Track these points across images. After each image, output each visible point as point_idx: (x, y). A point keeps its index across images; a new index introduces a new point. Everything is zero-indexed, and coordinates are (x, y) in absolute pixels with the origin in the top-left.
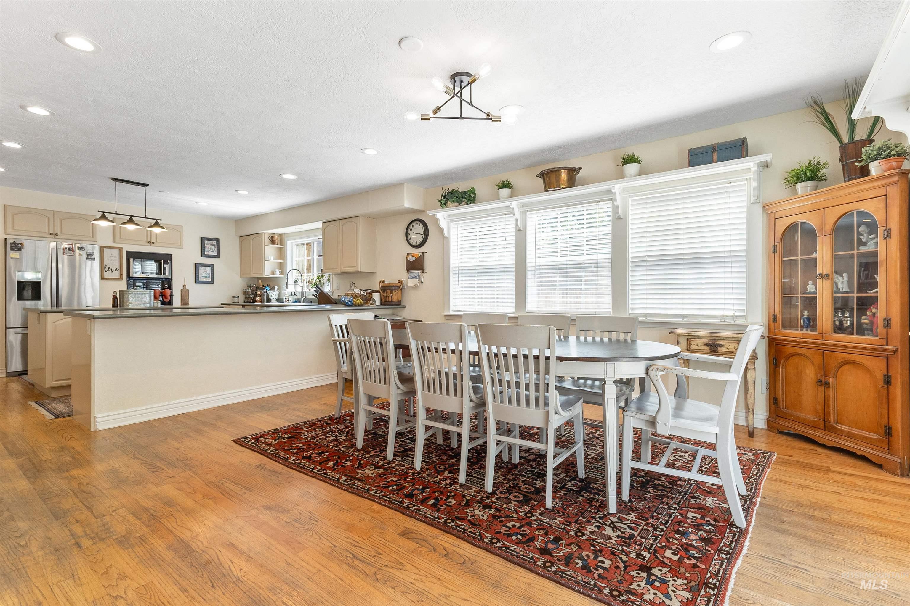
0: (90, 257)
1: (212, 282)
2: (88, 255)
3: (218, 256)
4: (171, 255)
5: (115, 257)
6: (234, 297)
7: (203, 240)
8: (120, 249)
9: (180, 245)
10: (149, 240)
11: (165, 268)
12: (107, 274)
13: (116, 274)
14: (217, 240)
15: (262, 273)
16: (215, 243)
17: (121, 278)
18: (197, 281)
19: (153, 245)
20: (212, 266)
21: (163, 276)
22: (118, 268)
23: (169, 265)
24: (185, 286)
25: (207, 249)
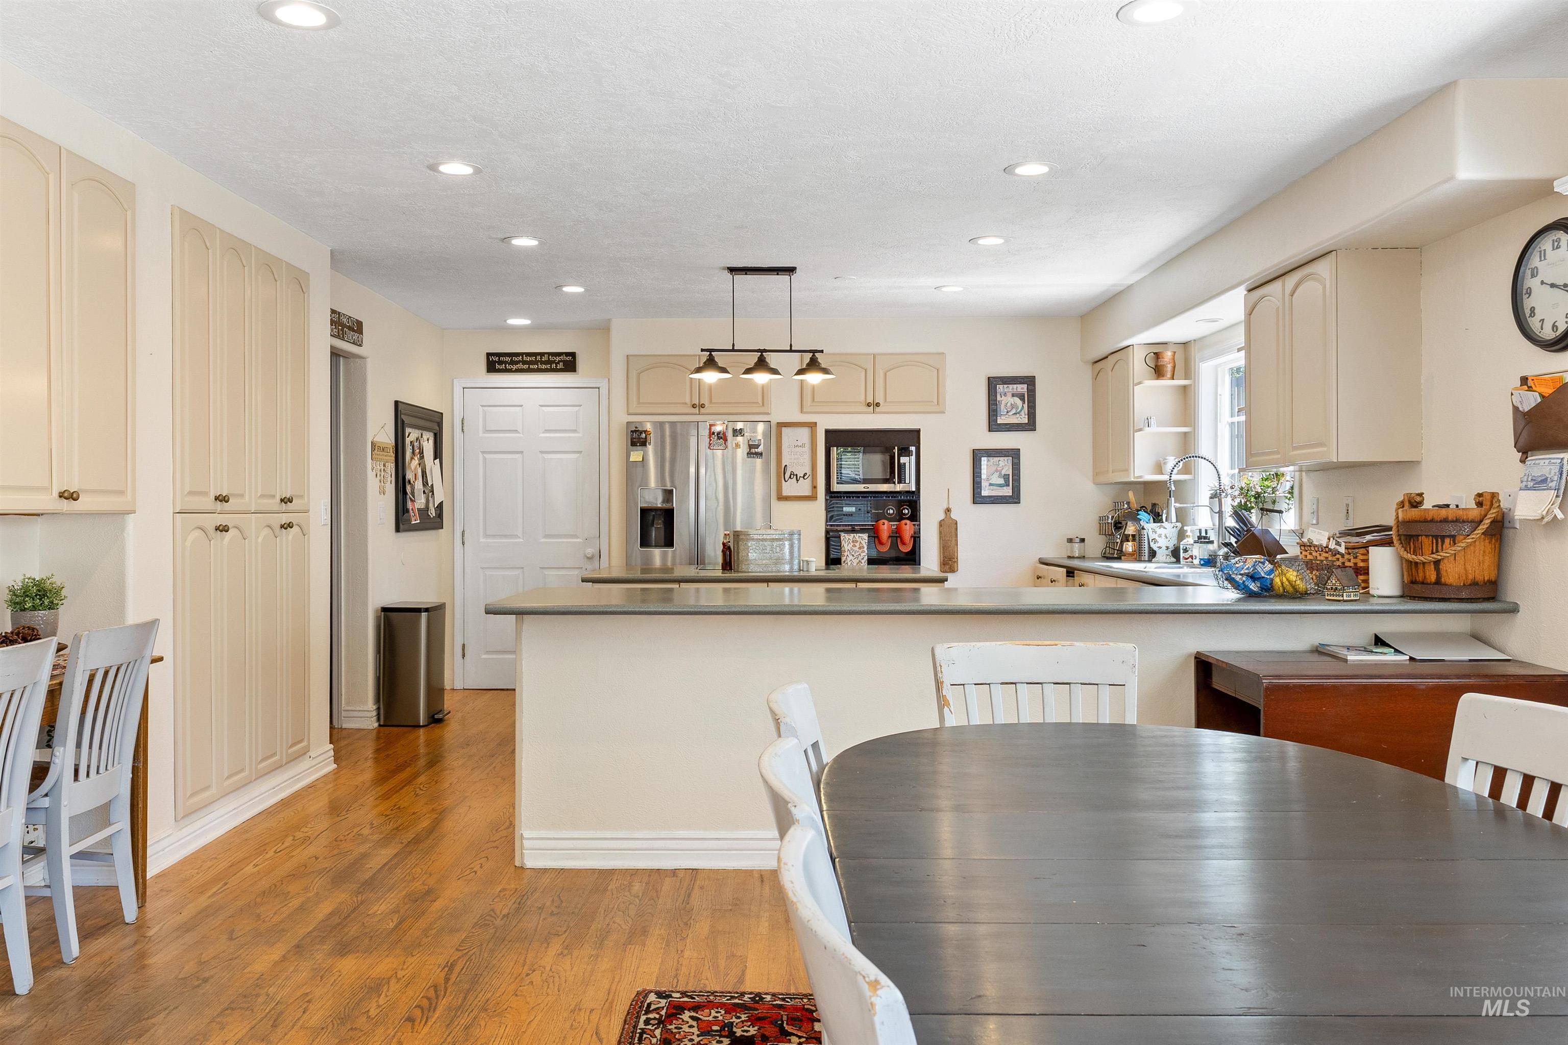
0: (753, 450)
1: (1015, 499)
2: (751, 447)
3: (1031, 426)
4: (918, 432)
5: (803, 446)
6: (1070, 541)
7: (993, 383)
8: (812, 426)
9: (937, 406)
10: (870, 400)
11: (902, 467)
12: (789, 488)
13: (804, 488)
14: (1030, 381)
15: (1127, 470)
16: (1022, 388)
17: (813, 497)
18: (978, 498)
19: (877, 409)
20: (1014, 454)
21: (899, 487)
22: (809, 472)
23: (913, 458)
24: (948, 510)
25: (1003, 409)
